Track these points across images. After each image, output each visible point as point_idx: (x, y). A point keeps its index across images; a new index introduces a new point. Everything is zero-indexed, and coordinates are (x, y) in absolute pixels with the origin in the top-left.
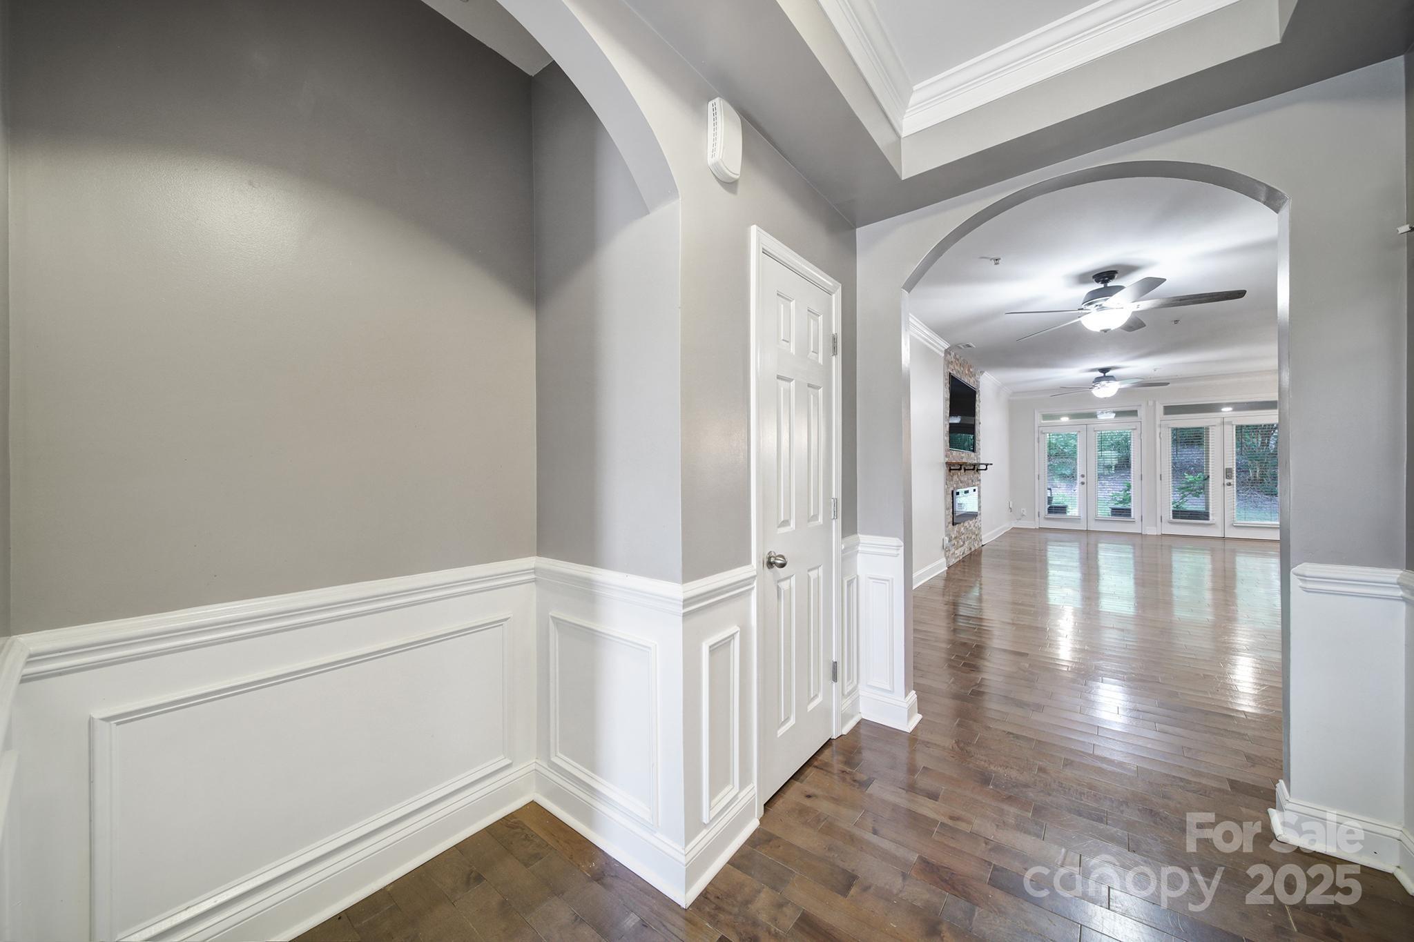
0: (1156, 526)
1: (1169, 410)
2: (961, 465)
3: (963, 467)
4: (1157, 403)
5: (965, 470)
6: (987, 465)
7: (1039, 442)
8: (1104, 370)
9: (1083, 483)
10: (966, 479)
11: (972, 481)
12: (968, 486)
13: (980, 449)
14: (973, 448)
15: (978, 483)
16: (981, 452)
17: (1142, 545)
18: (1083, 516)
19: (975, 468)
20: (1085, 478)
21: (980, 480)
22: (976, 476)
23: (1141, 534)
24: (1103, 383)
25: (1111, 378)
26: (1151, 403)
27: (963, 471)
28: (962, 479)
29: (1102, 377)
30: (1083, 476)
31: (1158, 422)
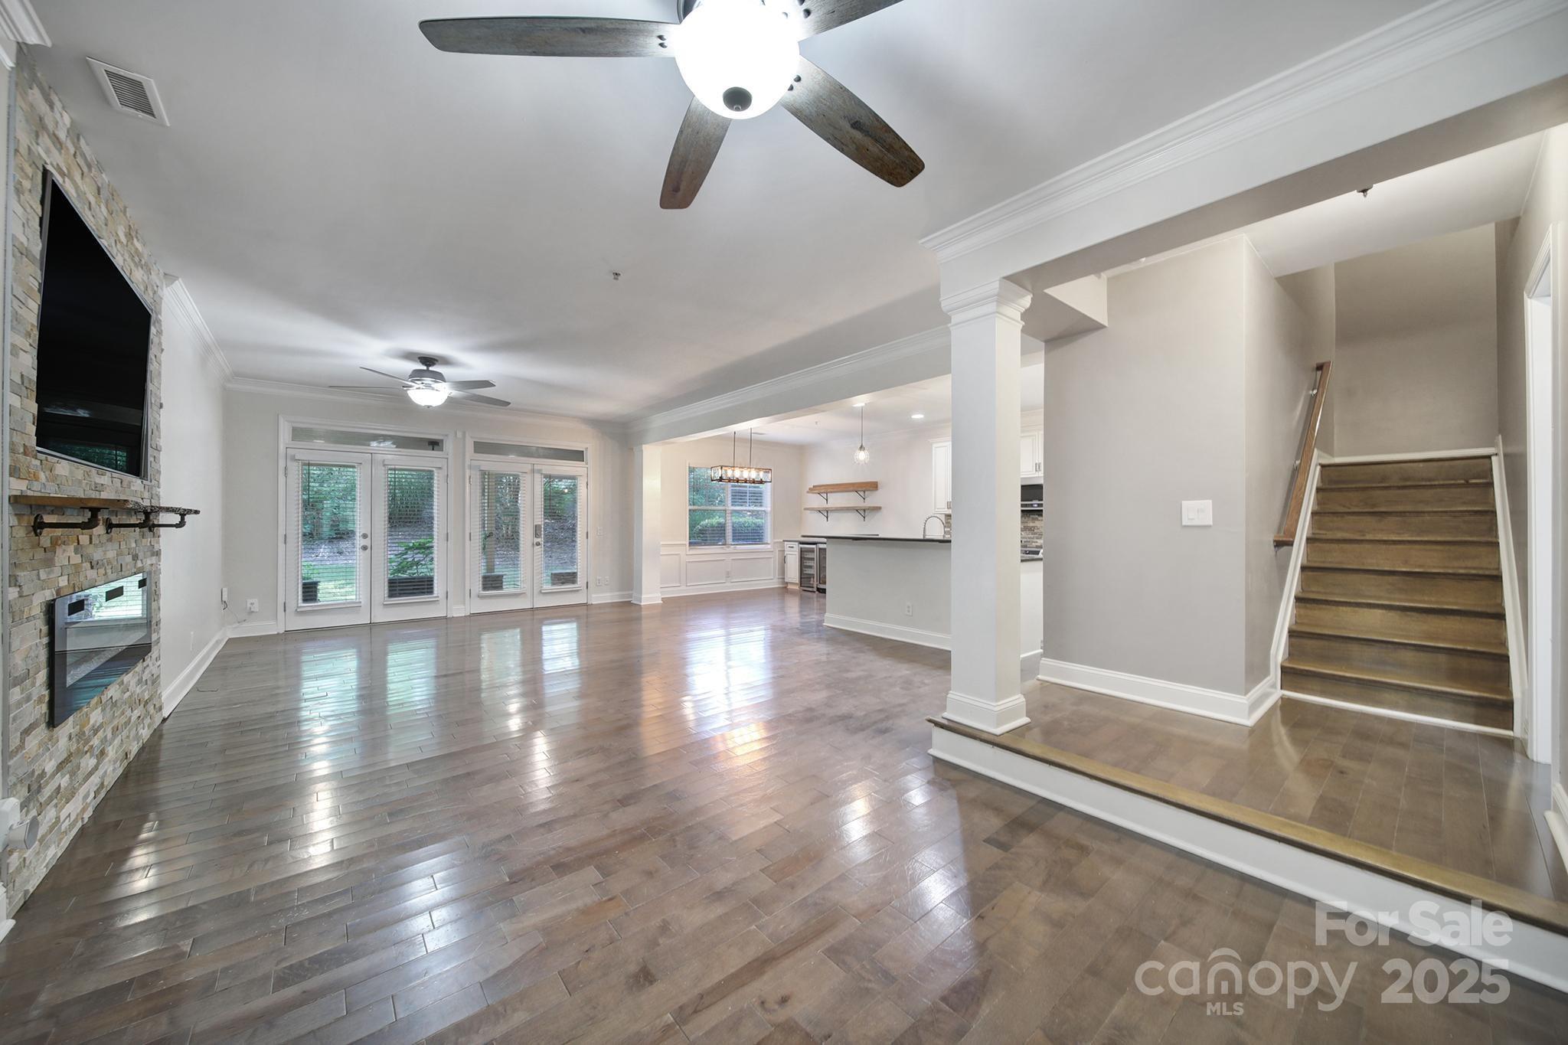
0: (464, 604)
1: (481, 447)
2: (94, 511)
3: (102, 516)
4: (467, 435)
5: (110, 526)
6: (183, 513)
7: (286, 475)
8: (428, 360)
9: (365, 548)
10: (111, 554)
11: (135, 557)
12: (121, 573)
13: (159, 472)
14: (136, 465)
15: (154, 559)
16: (163, 479)
17: (447, 633)
18: (364, 600)
19: (147, 520)
20: (369, 539)
21: (158, 554)
22: (146, 542)
23: (445, 618)
24: (428, 380)
25: (439, 377)
26: (459, 435)
27: (100, 530)
28: (97, 555)
29: (424, 370)
30: (365, 536)
31: (468, 463)
